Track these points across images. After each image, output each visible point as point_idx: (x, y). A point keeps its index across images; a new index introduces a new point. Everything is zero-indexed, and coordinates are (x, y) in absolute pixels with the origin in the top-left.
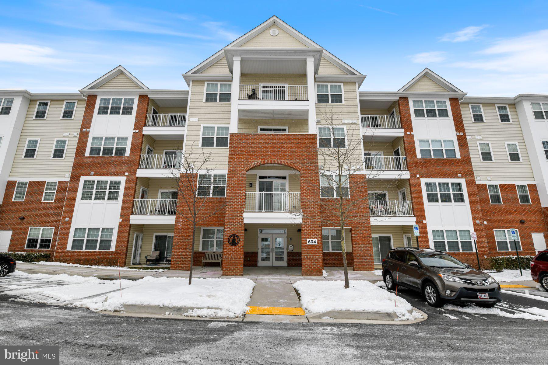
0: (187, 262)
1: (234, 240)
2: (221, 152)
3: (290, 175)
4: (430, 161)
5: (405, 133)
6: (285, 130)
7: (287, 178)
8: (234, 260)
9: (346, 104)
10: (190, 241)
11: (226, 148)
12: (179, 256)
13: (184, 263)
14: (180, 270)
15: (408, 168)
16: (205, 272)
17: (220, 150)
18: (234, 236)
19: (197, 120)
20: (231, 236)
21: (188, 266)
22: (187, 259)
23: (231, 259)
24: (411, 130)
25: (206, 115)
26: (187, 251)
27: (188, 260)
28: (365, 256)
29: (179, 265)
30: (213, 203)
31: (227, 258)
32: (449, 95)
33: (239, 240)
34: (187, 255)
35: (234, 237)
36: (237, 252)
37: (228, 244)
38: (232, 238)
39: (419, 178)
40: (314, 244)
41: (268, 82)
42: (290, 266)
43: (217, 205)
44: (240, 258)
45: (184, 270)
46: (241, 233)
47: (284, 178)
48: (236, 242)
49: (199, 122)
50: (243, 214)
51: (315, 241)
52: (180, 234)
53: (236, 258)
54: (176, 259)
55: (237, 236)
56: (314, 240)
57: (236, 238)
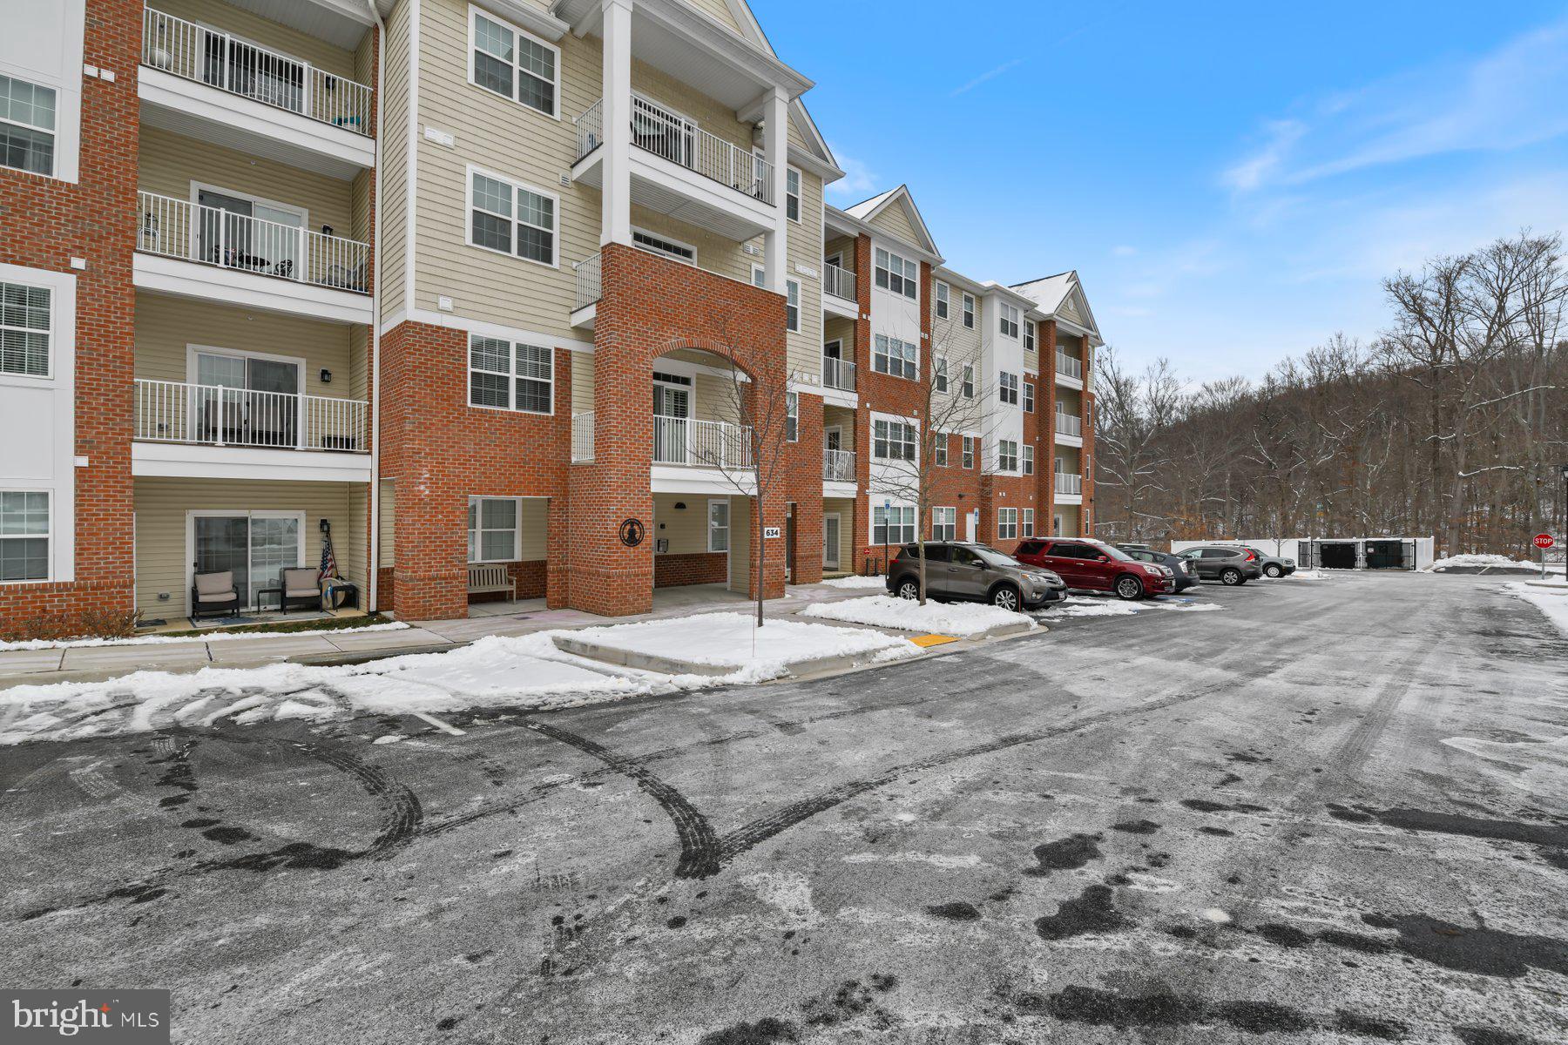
0: (457, 595)
1: (632, 533)
2: (535, 278)
3: (699, 377)
4: (884, 378)
5: (860, 315)
6: (687, 254)
7: (693, 382)
8: (634, 580)
9: (803, 227)
10: (460, 537)
11: (546, 268)
12: (429, 579)
13: (446, 600)
14: (436, 619)
15: (856, 388)
16: (526, 615)
17: (531, 269)
18: (632, 522)
19: (450, 142)
20: (625, 523)
21: (460, 607)
22: (457, 587)
23: (627, 576)
24: (868, 313)
25: (480, 133)
26: (455, 566)
27: (460, 590)
28: (812, 556)
29: (432, 605)
30: (520, 428)
31: (620, 576)
32: (925, 255)
33: (642, 532)
34: (455, 577)
35: (632, 526)
36: (640, 560)
37: (620, 543)
38: (628, 527)
39: (868, 411)
40: (775, 536)
41: (652, 94)
42: (659, 587)
43: (530, 436)
44: (646, 575)
45: (448, 618)
46: (647, 517)
47: (686, 381)
48: (637, 536)
49: (458, 151)
50: (649, 468)
51: (776, 533)
52: (427, 517)
53: (638, 575)
54: (422, 589)
55: (639, 523)
56: (775, 529)
57: (636, 527)
